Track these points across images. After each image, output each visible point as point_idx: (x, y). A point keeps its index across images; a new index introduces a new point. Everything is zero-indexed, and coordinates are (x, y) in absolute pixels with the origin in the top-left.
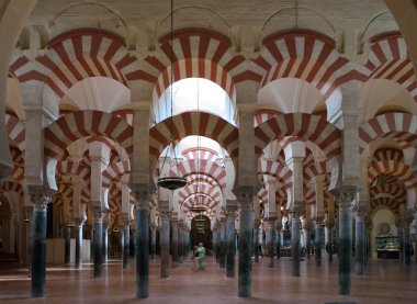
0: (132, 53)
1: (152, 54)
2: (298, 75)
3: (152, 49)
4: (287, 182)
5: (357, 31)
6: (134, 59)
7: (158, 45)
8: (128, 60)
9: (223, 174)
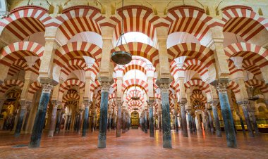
0: (103, 16)
1: (113, 16)
2: (185, 30)
3: (113, 13)
4: (177, 89)
5: (214, 6)
6: (104, 18)
7: (116, 12)
8: (101, 18)
9: (147, 85)
